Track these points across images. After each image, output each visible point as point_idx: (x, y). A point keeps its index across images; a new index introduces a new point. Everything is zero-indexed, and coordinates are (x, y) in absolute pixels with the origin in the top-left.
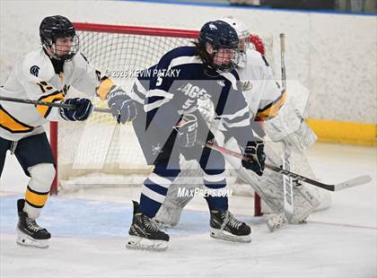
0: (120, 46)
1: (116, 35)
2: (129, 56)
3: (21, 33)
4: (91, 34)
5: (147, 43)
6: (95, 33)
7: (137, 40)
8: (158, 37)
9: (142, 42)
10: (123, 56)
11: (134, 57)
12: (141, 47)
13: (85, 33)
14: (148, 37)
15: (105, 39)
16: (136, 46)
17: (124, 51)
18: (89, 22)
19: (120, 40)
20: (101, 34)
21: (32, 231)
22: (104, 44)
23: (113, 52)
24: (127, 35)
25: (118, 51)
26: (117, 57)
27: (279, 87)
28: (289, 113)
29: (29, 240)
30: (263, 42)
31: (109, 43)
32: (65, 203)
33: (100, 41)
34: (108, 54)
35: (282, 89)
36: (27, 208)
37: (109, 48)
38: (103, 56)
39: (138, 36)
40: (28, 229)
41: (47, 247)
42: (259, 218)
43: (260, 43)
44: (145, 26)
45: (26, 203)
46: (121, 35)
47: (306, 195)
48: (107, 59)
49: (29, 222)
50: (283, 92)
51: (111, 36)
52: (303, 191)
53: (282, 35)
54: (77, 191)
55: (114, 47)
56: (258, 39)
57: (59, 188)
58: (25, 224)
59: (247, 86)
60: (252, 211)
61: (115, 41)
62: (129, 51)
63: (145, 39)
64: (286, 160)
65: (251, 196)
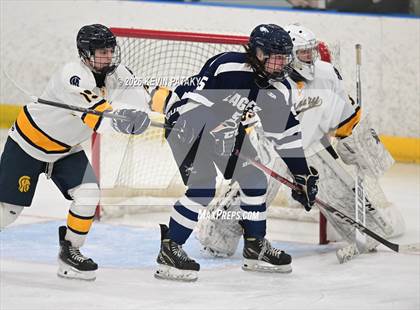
0: (169, 54)
1: (165, 42)
2: (179, 65)
3: (60, 40)
4: (137, 41)
5: (200, 51)
6: (142, 40)
7: (188, 48)
8: (213, 45)
9: (194, 49)
10: (173, 66)
11: (185, 66)
12: (193, 55)
13: (131, 39)
14: (201, 44)
15: (153, 46)
16: (187, 54)
17: (174, 60)
18: (136, 27)
19: (170, 48)
20: (148, 41)
21: (76, 261)
22: (152, 52)
23: (162, 61)
24: (178, 42)
25: (168, 60)
26: (167, 66)
27: (353, 103)
28: (364, 133)
29: (72, 271)
30: (330, 49)
31: (158, 50)
32: (108, 229)
33: (147, 49)
34: (156, 63)
35: (356, 105)
36: (70, 235)
37: (157, 57)
38: (150, 65)
39: (189, 43)
40: (73, 260)
41: (94, 279)
42: (324, 247)
43: (326, 50)
44: (198, 32)
45: (68, 230)
46: (171, 42)
47: (379, 221)
48: (155, 69)
49: (73, 252)
50: (358, 109)
51: (159, 42)
52: (376, 217)
53: (358, 46)
54: (121, 216)
55: (163, 55)
56: (324, 47)
57: (101, 213)
58: (67, 253)
59: (316, 102)
60: (317, 239)
61: (164, 49)
62: (180, 60)
63: (198, 47)
64: (359, 184)
65: (315, 222)
